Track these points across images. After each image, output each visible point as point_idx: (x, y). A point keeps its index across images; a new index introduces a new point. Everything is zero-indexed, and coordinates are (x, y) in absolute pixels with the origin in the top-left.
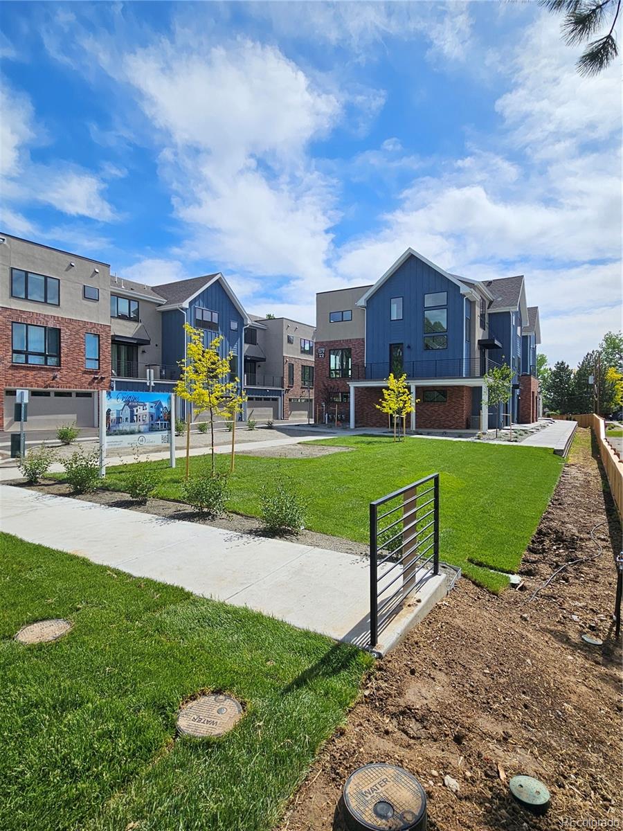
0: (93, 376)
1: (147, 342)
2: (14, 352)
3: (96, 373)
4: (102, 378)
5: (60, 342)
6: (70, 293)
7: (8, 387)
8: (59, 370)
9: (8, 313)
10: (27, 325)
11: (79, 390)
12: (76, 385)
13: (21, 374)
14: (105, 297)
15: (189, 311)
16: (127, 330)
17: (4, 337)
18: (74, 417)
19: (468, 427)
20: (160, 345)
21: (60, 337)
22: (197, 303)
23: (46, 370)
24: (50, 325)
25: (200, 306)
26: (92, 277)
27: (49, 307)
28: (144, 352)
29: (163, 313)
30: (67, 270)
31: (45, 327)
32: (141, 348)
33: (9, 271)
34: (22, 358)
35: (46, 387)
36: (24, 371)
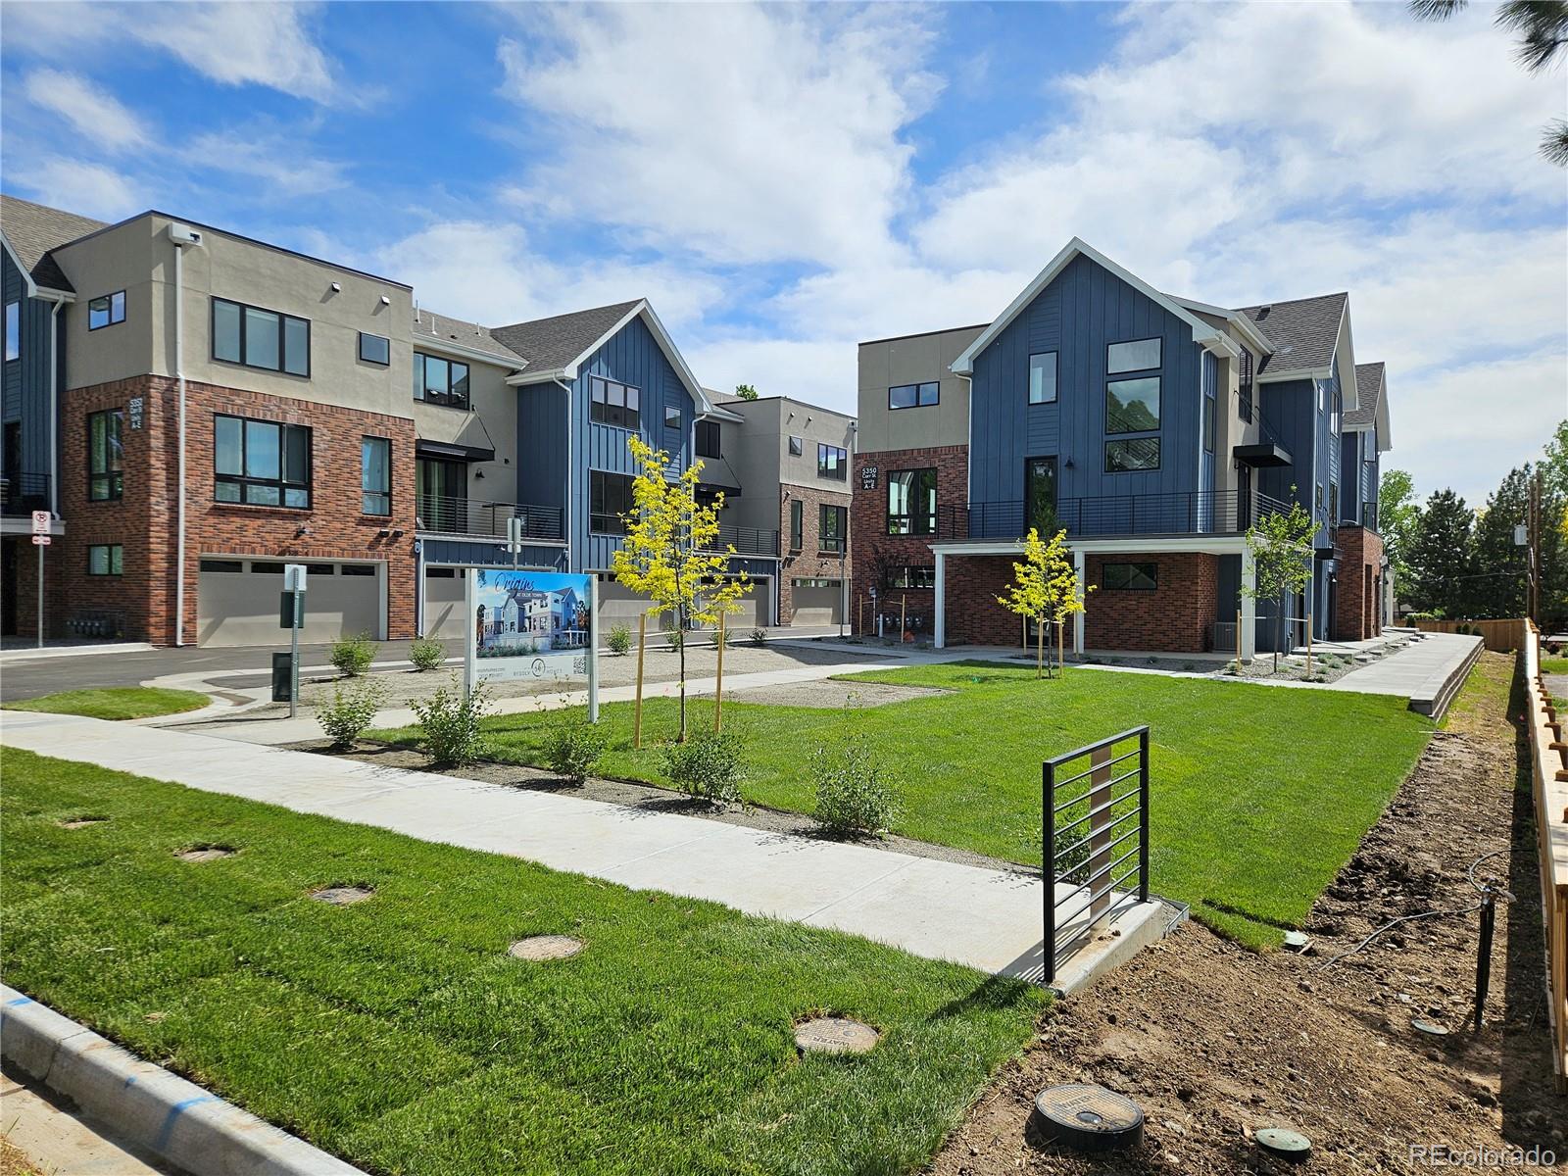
0: (378, 530)
1: (488, 455)
2: (221, 478)
3: (384, 523)
4: (397, 535)
5: (311, 457)
6: (331, 350)
7: (206, 554)
8: (308, 517)
9: (206, 394)
10: (245, 419)
11: (348, 560)
12: (344, 550)
13: (233, 526)
14: (402, 355)
15: (577, 385)
16: (446, 427)
17: (199, 446)
18: (337, 618)
19: (1208, 647)
20: (514, 461)
21: (310, 444)
22: (595, 367)
23: (283, 517)
24: (292, 419)
25: (600, 371)
26: (375, 313)
27: (287, 381)
28: (479, 475)
29: (522, 389)
30: (324, 300)
31: (280, 425)
32: (473, 468)
33: (206, 304)
34: (234, 489)
35: (282, 553)
36: (237, 520)
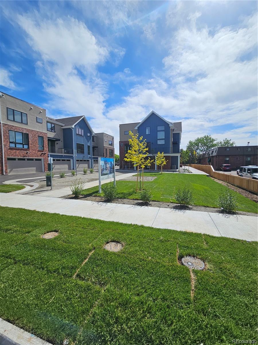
0: (42, 153)
1: (59, 140)
2: (10, 142)
4: (45, 153)
5: (28, 139)
6: (31, 119)
7: (8, 157)
8: (28, 150)
9: (7, 126)
10: (15, 132)
12: (35, 156)
13: (14, 152)
14: (44, 122)
15: (74, 129)
16: (51, 135)
17: (6, 136)
18: (35, 168)
23: (24, 150)
24: (24, 132)
25: (78, 127)
26: (39, 114)
27: (23, 125)
29: (64, 129)
30: (30, 110)
32: (56, 142)
33: (6, 109)
34: (13, 145)
35: (24, 157)
36: (15, 150)
